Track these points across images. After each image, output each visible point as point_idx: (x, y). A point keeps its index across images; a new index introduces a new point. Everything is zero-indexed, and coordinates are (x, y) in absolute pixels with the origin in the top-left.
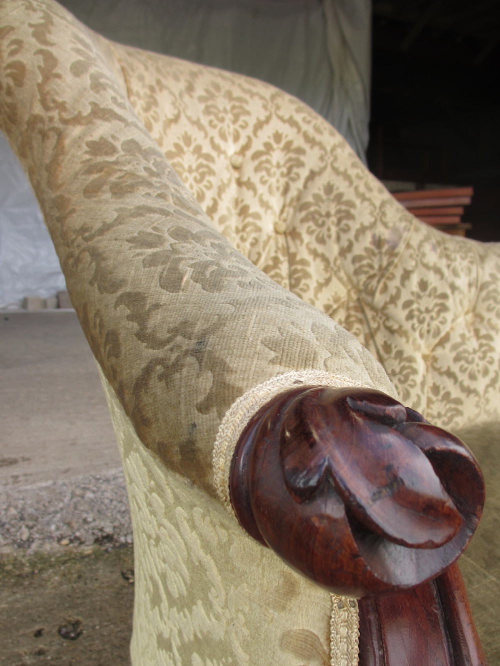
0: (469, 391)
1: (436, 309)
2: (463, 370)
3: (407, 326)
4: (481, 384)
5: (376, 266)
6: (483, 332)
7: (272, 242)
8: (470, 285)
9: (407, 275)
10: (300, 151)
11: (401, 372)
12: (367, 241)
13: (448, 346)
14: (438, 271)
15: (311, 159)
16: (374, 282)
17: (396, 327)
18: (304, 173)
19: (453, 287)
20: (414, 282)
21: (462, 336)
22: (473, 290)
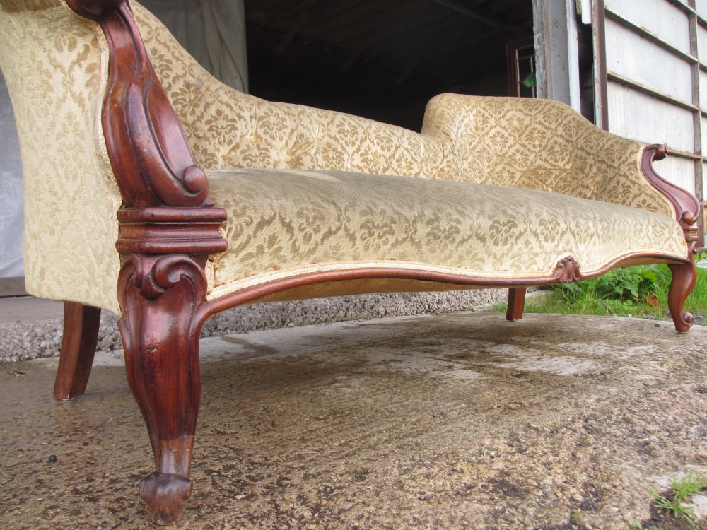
1: (229, 128)
3: (209, 135)
5: (188, 100)
6: (262, 146)
8: (251, 117)
9: (207, 106)
11: (206, 161)
12: (180, 84)
13: (238, 151)
14: (228, 105)
16: (186, 109)
17: (201, 135)
19: (240, 117)
20: (213, 110)
21: (248, 146)
22: (254, 120)
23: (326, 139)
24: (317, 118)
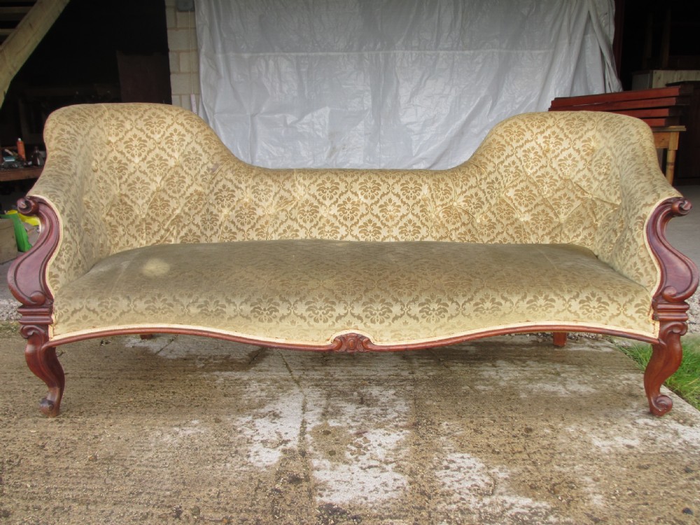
0: (240, 230)
1: (229, 196)
2: (238, 221)
3: (216, 202)
4: (246, 228)
5: (208, 179)
6: (252, 207)
7: (173, 169)
8: (246, 187)
9: (218, 182)
10: (184, 135)
11: (210, 220)
12: (205, 169)
13: (234, 211)
14: (231, 181)
15: (188, 138)
16: (207, 185)
17: (211, 202)
18: (185, 143)
19: (238, 188)
20: (220, 186)
21: (241, 207)
22: (248, 189)
23: (307, 196)
24: (302, 181)
